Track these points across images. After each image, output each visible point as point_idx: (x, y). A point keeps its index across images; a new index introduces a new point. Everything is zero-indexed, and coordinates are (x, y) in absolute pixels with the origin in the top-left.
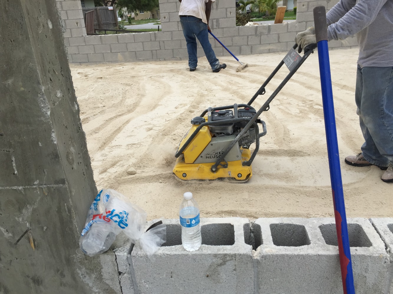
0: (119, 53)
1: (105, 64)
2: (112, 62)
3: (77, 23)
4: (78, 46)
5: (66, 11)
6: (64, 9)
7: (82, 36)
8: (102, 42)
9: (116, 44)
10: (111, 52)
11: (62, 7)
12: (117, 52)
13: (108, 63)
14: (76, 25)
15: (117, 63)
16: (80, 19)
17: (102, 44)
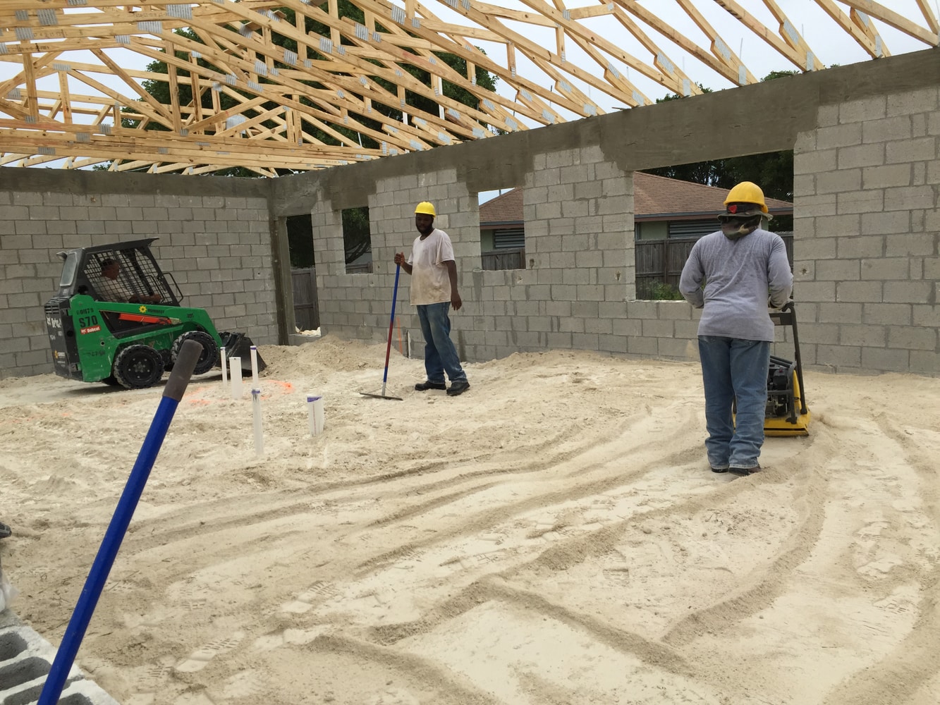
0: (690, 341)
1: (658, 360)
2: (672, 358)
3: (618, 275)
4: (612, 319)
5: (602, 251)
6: (599, 248)
7: (624, 300)
8: (658, 315)
9: (687, 320)
10: (674, 336)
11: (596, 244)
12: (687, 339)
13: (663, 359)
14: (616, 278)
15: (684, 361)
16: (625, 267)
17: (658, 319)
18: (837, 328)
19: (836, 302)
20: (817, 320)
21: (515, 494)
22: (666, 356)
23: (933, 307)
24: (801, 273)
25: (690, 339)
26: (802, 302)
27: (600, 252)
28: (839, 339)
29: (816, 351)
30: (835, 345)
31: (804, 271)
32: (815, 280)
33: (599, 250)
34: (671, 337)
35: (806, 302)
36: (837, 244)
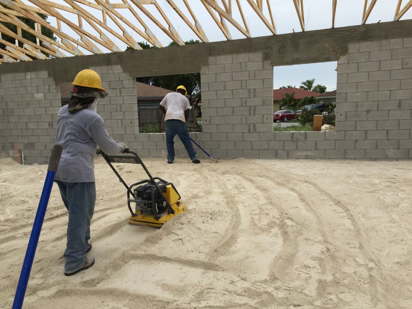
0: (163, 150)
1: (150, 159)
2: (156, 157)
3: (131, 123)
4: (129, 142)
5: (124, 112)
6: (122, 110)
7: (134, 133)
8: (149, 140)
9: (161, 141)
10: (156, 148)
11: (121, 109)
12: (162, 149)
13: (152, 158)
14: (130, 124)
15: (161, 158)
16: (134, 119)
17: (150, 141)
18: (218, 142)
19: (217, 132)
20: (211, 139)
21: (119, 218)
22: (153, 157)
23: (250, 133)
24: (205, 121)
25: (163, 149)
26: (206, 133)
27: (123, 112)
28: (219, 147)
29: (211, 151)
30: (218, 149)
31: (206, 120)
32: (210, 124)
33: (122, 111)
34: (155, 148)
35: (207, 133)
36: (217, 110)
